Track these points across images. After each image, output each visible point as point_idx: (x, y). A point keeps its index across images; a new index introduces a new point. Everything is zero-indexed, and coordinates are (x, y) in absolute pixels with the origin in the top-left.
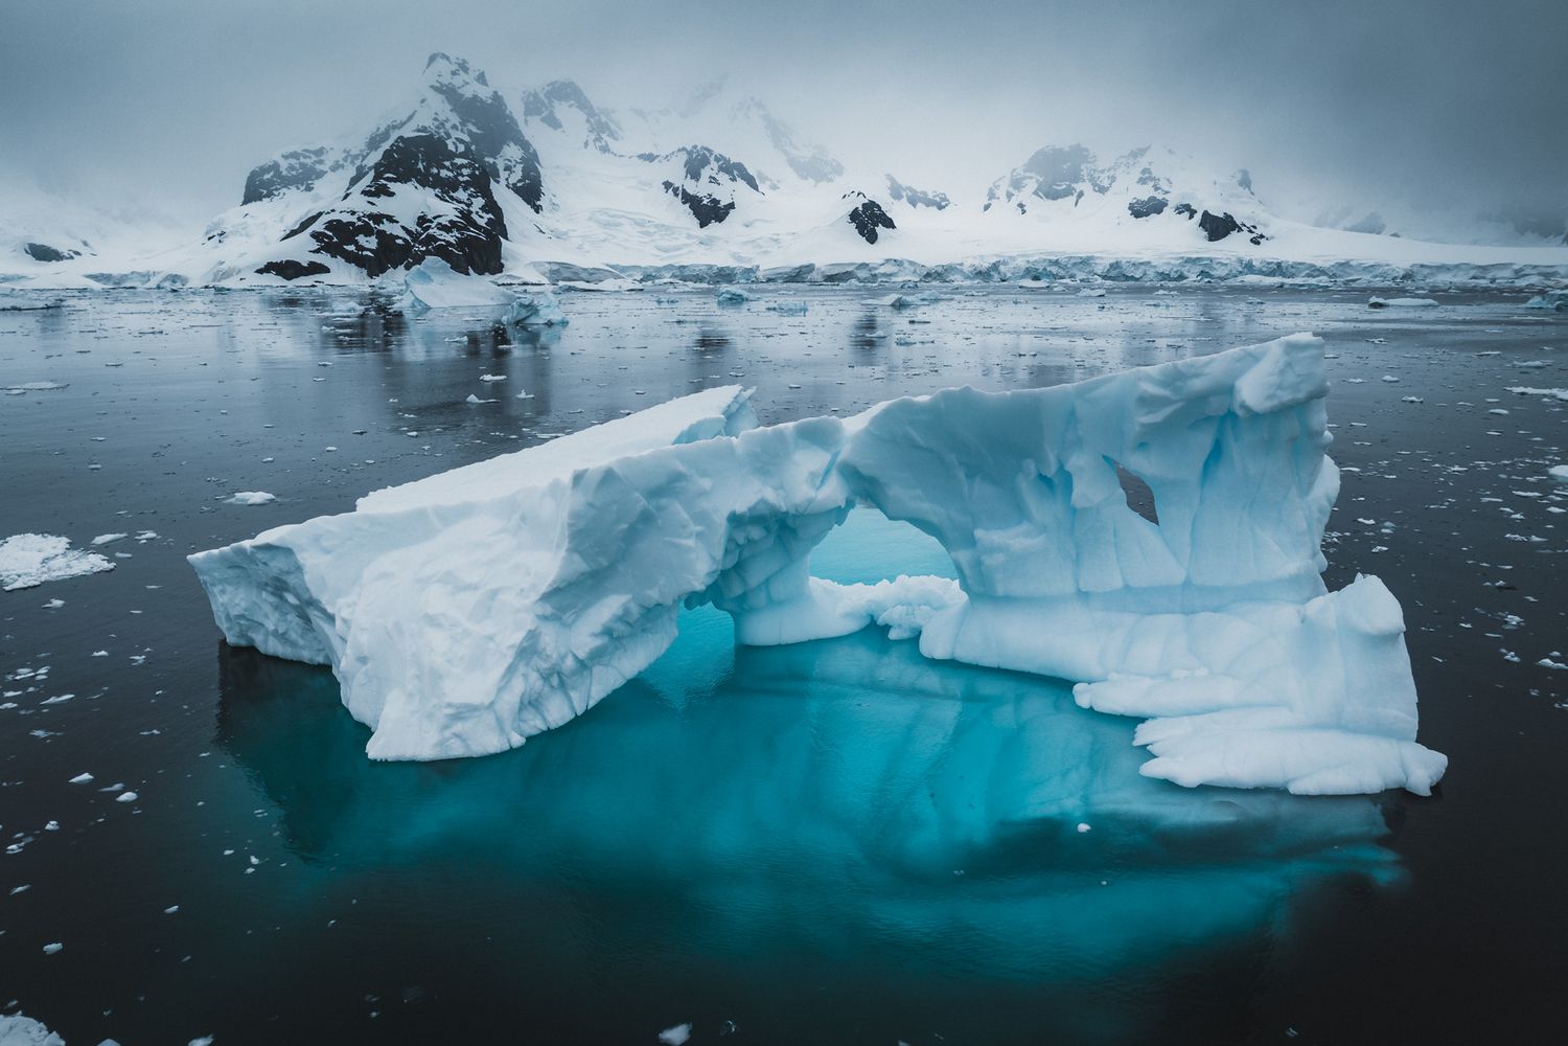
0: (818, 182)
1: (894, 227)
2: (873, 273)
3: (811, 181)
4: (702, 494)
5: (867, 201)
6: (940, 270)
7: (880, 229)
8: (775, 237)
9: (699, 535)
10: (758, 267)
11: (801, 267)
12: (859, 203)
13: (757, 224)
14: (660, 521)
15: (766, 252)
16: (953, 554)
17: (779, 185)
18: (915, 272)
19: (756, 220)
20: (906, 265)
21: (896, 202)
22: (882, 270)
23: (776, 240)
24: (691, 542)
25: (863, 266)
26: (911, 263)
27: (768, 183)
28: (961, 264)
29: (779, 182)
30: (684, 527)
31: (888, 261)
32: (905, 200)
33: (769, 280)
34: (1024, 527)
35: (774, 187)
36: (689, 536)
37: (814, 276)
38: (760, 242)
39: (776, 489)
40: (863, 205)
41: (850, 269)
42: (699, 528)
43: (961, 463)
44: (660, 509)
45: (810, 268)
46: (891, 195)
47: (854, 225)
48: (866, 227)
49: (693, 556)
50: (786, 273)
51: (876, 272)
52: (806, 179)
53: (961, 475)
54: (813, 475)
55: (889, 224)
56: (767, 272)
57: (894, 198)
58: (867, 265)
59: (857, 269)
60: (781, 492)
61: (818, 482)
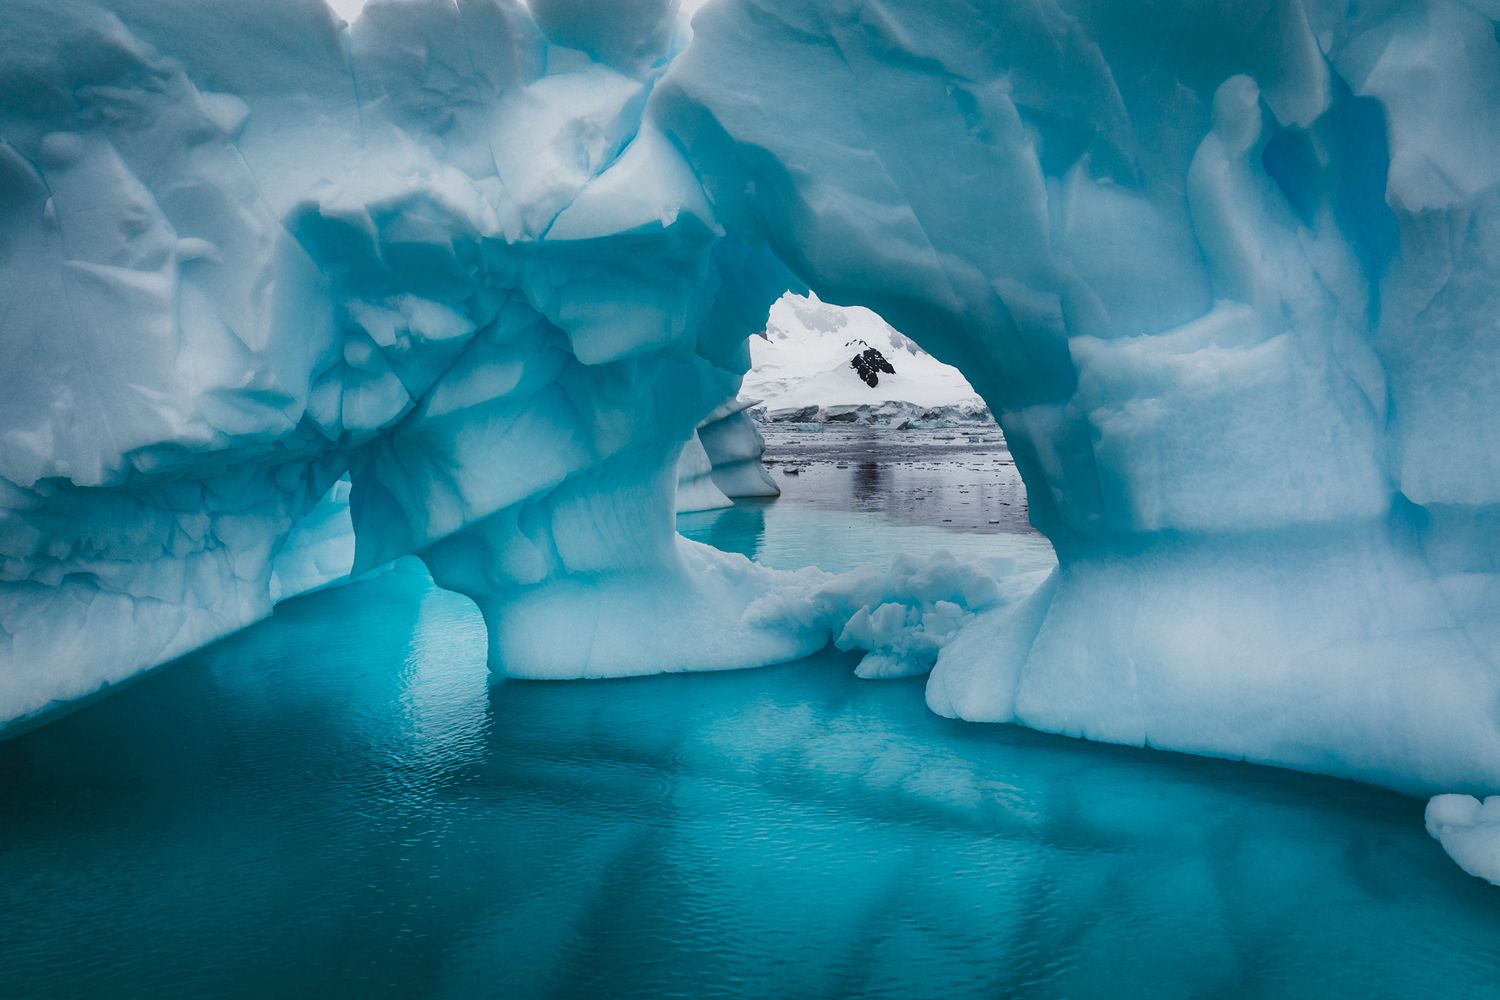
0: (823, 332)
1: (893, 372)
2: (874, 413)
3: (817, 331)
4: (202, 136)
5: (868, 349)
6: (937, 411)
7: (881, 374)
8: (783, 381)
9: (190, 266)
10: (766, 408)
11: (806, 409)
12: (860, 351)
13: (764, 369)
14: (49, 203)
15: (774, 395)
16: (1009, 417)
17: (787, 335)
18: (913, 413)
19: (764, 366)
20: (905, 406)
21: (896, 350)
22: (882, 411)
23: (782, 384)
24: (159, 283)
25: (864, 407)
26: (910, 405)
27: (777, 333)
28: (957, 406)
29: (787, 332)
30: (135, 230)
31: (887, 403)
32: (905, 348)
33: (776, 420)
34: (1223, 315)
35: (782, 337)
36: (154, 262)
37: (818, 416)
38: (768, 386)
39: (473, 175)
40: (865, 352)
41: (852, 410)
42: (192, 244)
43: (1028, 114)
44: (59, 164)
45: (814, 410)
46: (891, 343)
47: (856, 370)
48: (867, 371)
49: (164, 326)
50: (792, 414)
51: (877, 413)
52: (812, 329)
53: (1028, 153)
54: (581, 130)
55: (889, 369)
56: (774, 414)
57: (895, 347)
58: (869, 407)
59: (859, 410)
60: (488, 183)
61: (597, 152)
